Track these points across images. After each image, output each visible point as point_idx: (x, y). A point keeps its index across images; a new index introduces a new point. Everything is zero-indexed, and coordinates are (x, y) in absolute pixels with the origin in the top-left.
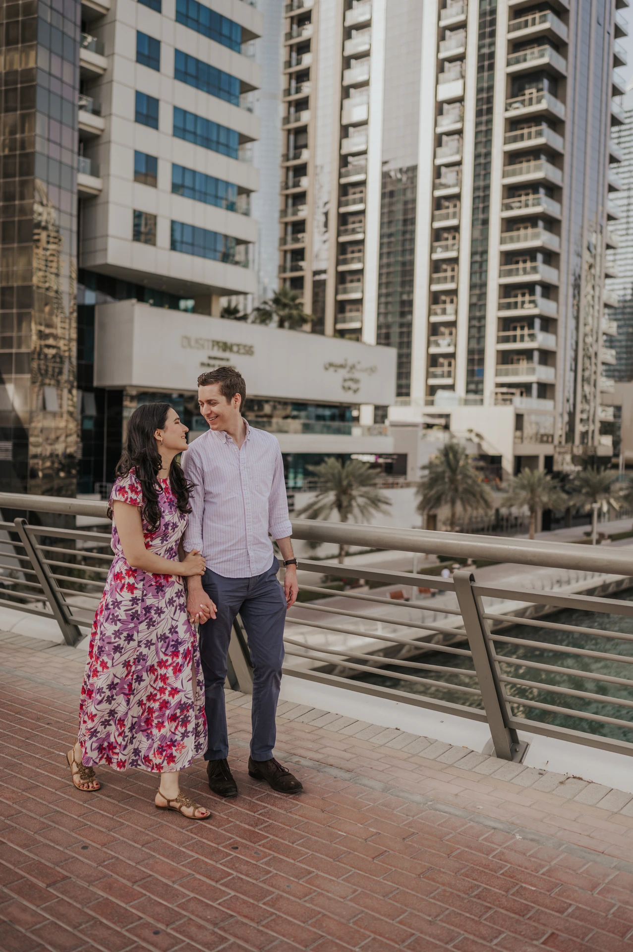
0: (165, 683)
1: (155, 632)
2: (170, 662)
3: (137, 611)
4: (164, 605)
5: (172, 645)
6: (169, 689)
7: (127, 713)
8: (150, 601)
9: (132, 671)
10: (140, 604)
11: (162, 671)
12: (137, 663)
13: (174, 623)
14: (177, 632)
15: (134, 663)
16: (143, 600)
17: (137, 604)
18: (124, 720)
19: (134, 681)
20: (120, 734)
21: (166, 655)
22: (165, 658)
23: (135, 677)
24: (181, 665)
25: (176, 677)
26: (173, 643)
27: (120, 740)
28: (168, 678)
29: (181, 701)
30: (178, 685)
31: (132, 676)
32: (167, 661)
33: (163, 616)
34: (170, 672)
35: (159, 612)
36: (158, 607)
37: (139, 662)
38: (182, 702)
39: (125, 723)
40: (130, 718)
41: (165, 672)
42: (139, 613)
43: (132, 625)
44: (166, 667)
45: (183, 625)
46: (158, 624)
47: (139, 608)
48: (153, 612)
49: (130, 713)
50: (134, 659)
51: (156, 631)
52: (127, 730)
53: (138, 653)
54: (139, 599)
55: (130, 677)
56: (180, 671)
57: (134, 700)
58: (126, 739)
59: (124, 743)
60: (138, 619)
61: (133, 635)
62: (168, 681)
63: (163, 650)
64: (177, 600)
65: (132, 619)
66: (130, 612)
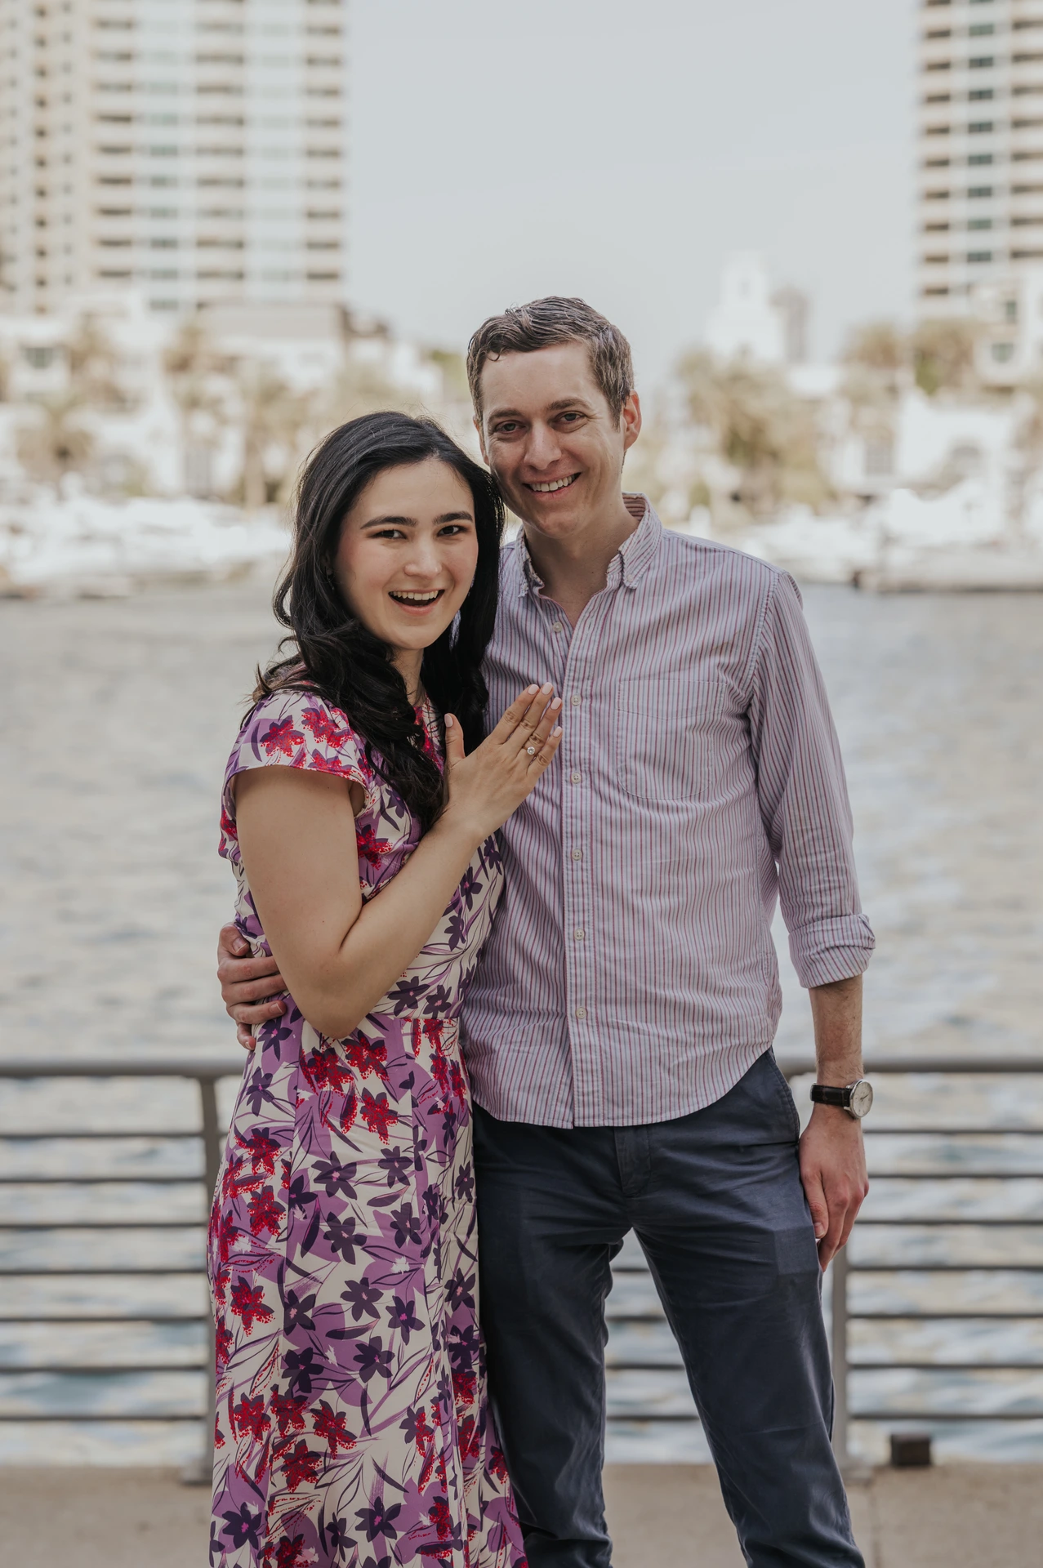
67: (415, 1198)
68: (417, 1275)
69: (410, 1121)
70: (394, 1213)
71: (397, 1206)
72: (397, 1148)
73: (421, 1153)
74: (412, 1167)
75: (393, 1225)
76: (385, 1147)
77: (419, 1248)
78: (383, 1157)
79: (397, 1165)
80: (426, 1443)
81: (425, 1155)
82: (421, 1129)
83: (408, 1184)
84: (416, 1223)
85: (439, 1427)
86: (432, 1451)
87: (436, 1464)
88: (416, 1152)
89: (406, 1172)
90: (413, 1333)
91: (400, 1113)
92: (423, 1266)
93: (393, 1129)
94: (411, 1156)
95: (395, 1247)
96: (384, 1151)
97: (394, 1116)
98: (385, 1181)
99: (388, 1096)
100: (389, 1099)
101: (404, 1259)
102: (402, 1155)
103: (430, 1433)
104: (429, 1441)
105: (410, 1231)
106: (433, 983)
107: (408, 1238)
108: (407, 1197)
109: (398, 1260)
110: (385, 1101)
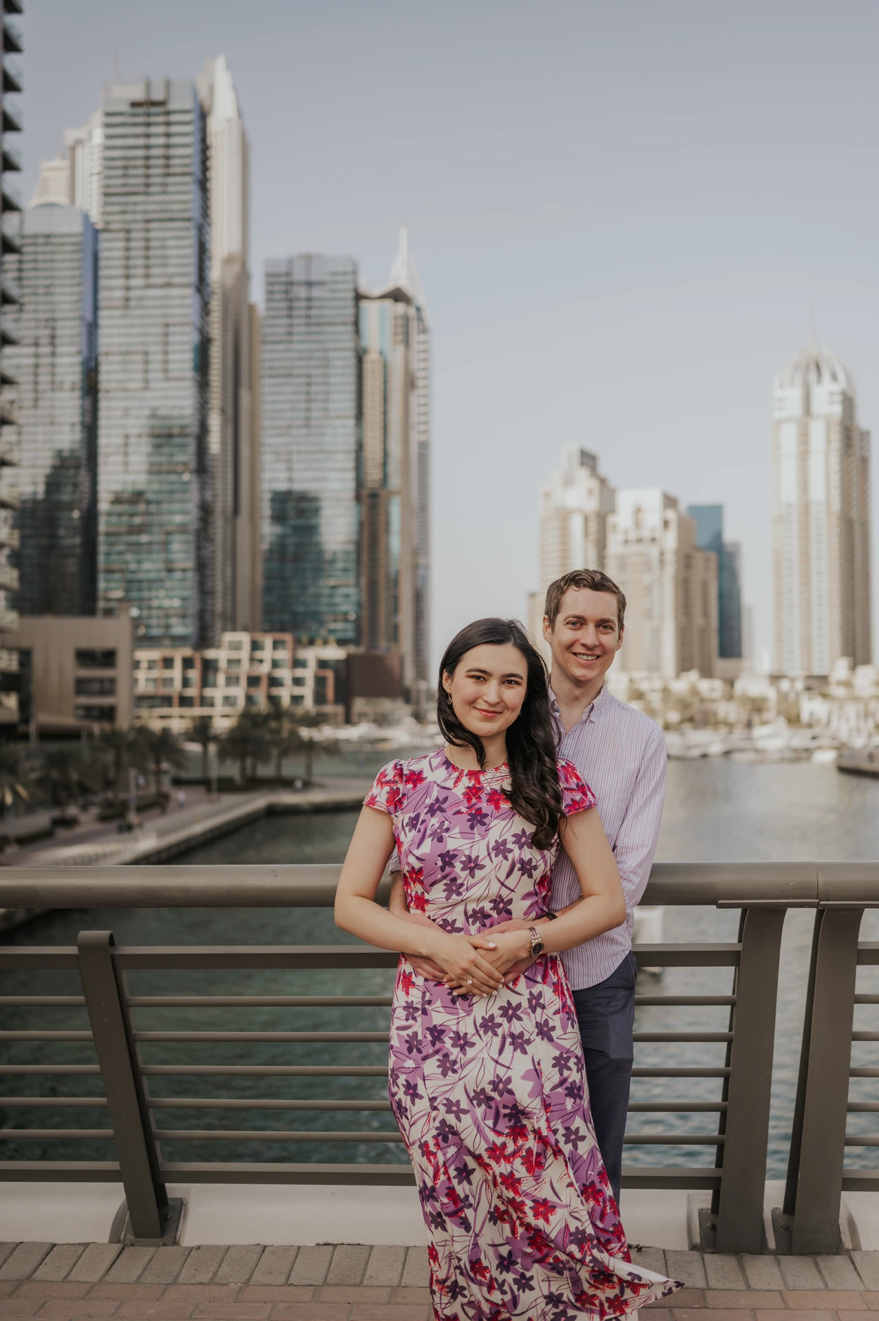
0: (516, 1192)
1: (460, 1086)
2: (511, 1148)
3: (415, 1034)
4: (471, 1030)
5: (505, 1115)
6: (529, 1203)
7: (476, 1245)
8: (439, 1017)
9: (441, 1163)
10: (419, 1019)
11: (502, 1168)
12: (442, 1144)
13: (501, 1071)
14: (511, 1092)
15: (437, 1145)
16: (425, 1012)
17: (414, 1019)
18: (479, 1261)
19: (455, 1182)
20: (491, 1288)
21: (499, 1134)
22: (499, 1141)
23: (452, 1172)
24: (538, 1155)
25: (537, 1179)
26: (508, 1111)
27: (496, 1297)
28: (519, 1181)
29: (567, 1226)
30: (545, 1193)
31: (446, 1172)
32: (504, 1145)
33: (470, 1052)
34: (519, 1169)
35: (462, 1042)
36: (457, 1033)
37: (446, 1140)
38: (572, 1229)
39: (485, 1263)
40: (490, 1251)
41: (509, 1169)
42: (420, 1037)
43: (410, 1064)
44: (508, 1159)
45: (523, 1078)
46: (462, 1067)
47: (418, 1027)
48: (448, 1043)
49: (483, 1242)
50: (435, 1137)
51: (461, 1083)
52: (495, 1273)
53: (437, 1124)
54: (417, 1009)
55: (442, 1177)
56: (540, 1165)
57: (476, 1216)
58: (506, 1288)
59: (508, 1297)
60: (419, 1051)
61: (416, 1085)
62: (523, 1188)
63: (490, 1123)
64: (506, 1024)
65: (410, 1050)
66: (404, 1033)
67: (420, 1028)
68: (419, 1070)
69: (421, 988)
70: (408, 1035)
71: (410, 1032)
72: (412, 1002)
73: (426, 1006)
74: (420, 1012)
75: (407, 1041)
76: (407, 1000)
77: (421, 1056)
78: (405, 1005)
79: (411, 1010)
80: (433, 1160)
81: (430, 1008)
82: (428, 994)
83: (416, 1021)
84: (420, 1042)
85: (440, 1151)
86: (437, 1164)
87: (442, 1170)
88: (423, 1005)
89: (416, 1015)
90: (417, 1101)
91: (416, 984)
92: (422, 1066)
93: (412, 991)
94: (419, 1006)
95: (407, 1053)
96: (407, 1002)
97: (413, 984)
98: (404, 1018)
99: (413, 974)
100: (413, 975)
101: (412, 1061)
102: (415, 1006)
103: (434, 1154)
104: (435, 1158)
105: (416, 1046)
106: (438, 918)
107: (415, 1050)
108: (415, 1029)
109: (408, 1061)
110: (411, 976)
